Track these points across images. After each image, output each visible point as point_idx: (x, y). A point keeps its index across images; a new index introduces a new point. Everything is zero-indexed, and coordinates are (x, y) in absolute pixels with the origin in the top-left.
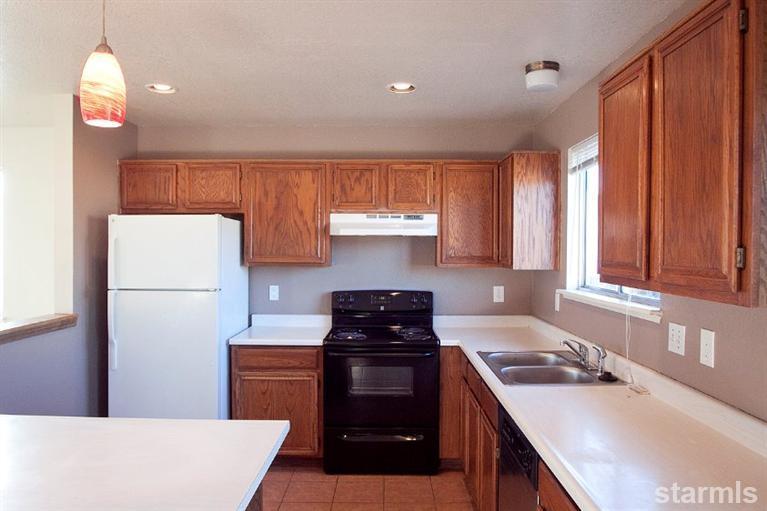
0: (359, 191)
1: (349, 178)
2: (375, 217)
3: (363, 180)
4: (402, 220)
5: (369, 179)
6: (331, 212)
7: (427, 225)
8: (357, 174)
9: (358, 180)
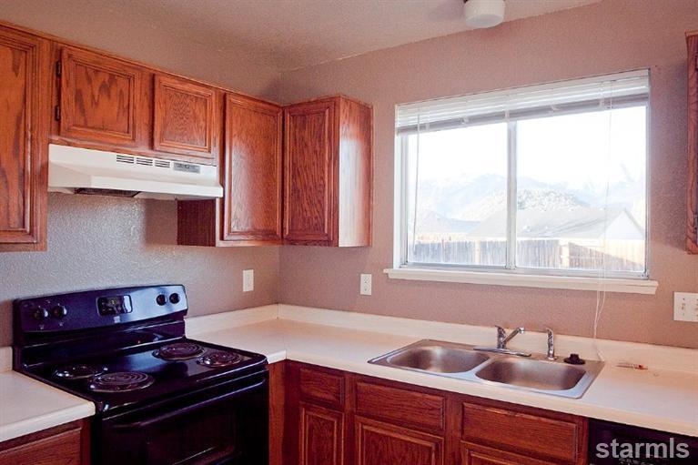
0: (108, 109)
1: (89, 80)
2: (131, 161)
3: (114, 91)
4: (170, 171)
5: (126, 93)
6: (51, 142)
7: (201, 182)
8: (104, 77)
9: (105, 88)
